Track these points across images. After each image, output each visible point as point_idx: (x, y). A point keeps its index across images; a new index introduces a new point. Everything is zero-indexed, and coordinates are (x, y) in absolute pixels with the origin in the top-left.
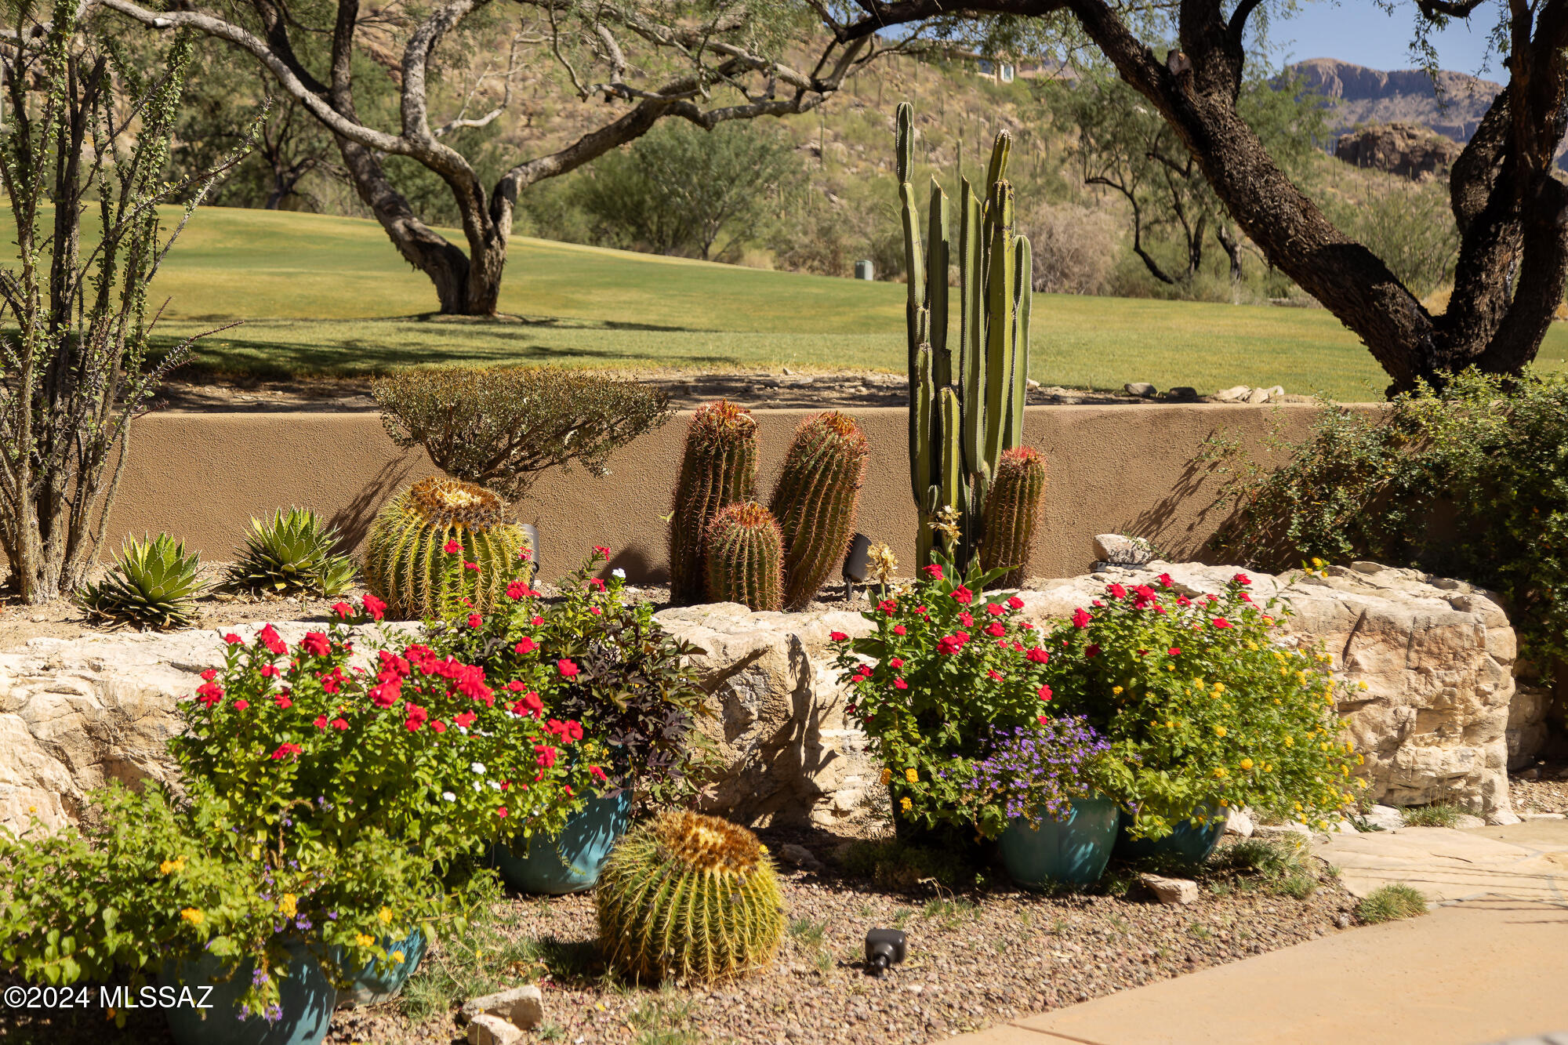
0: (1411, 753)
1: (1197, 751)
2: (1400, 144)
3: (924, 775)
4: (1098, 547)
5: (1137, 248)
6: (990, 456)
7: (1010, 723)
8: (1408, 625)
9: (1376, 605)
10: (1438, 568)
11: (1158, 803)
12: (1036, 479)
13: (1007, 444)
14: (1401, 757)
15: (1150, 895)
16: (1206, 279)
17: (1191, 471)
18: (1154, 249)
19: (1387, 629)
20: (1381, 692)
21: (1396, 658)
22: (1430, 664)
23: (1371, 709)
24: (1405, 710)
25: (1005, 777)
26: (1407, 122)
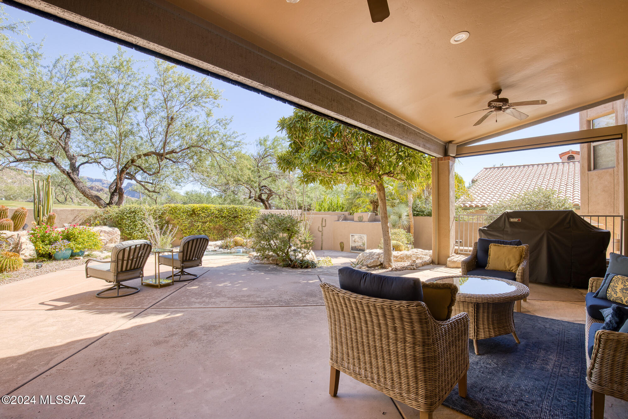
0: (108, 245)
1: (82, 243)
2: (97, 188)
3: (43, 248)
4: (64, 225)
5: (56, 198)
6: (47, 213)
7: (56, 241)
8: (107, 231)
9: (103, 229)
10: (111, 226)
11: (77, 248)
12: (55, 216)
13: (50, 212)
14: (107, 245)
15: (76, 259)
16: (67, 202)
17: (76, 217)
18: (58, 199)
19: (105, 232)
20: (104, 238)
21: (106, 235)
22: (110, 235)
23: (103, 241)
24: (107, 240)
25: (56, 247)
26: (98, 185)
